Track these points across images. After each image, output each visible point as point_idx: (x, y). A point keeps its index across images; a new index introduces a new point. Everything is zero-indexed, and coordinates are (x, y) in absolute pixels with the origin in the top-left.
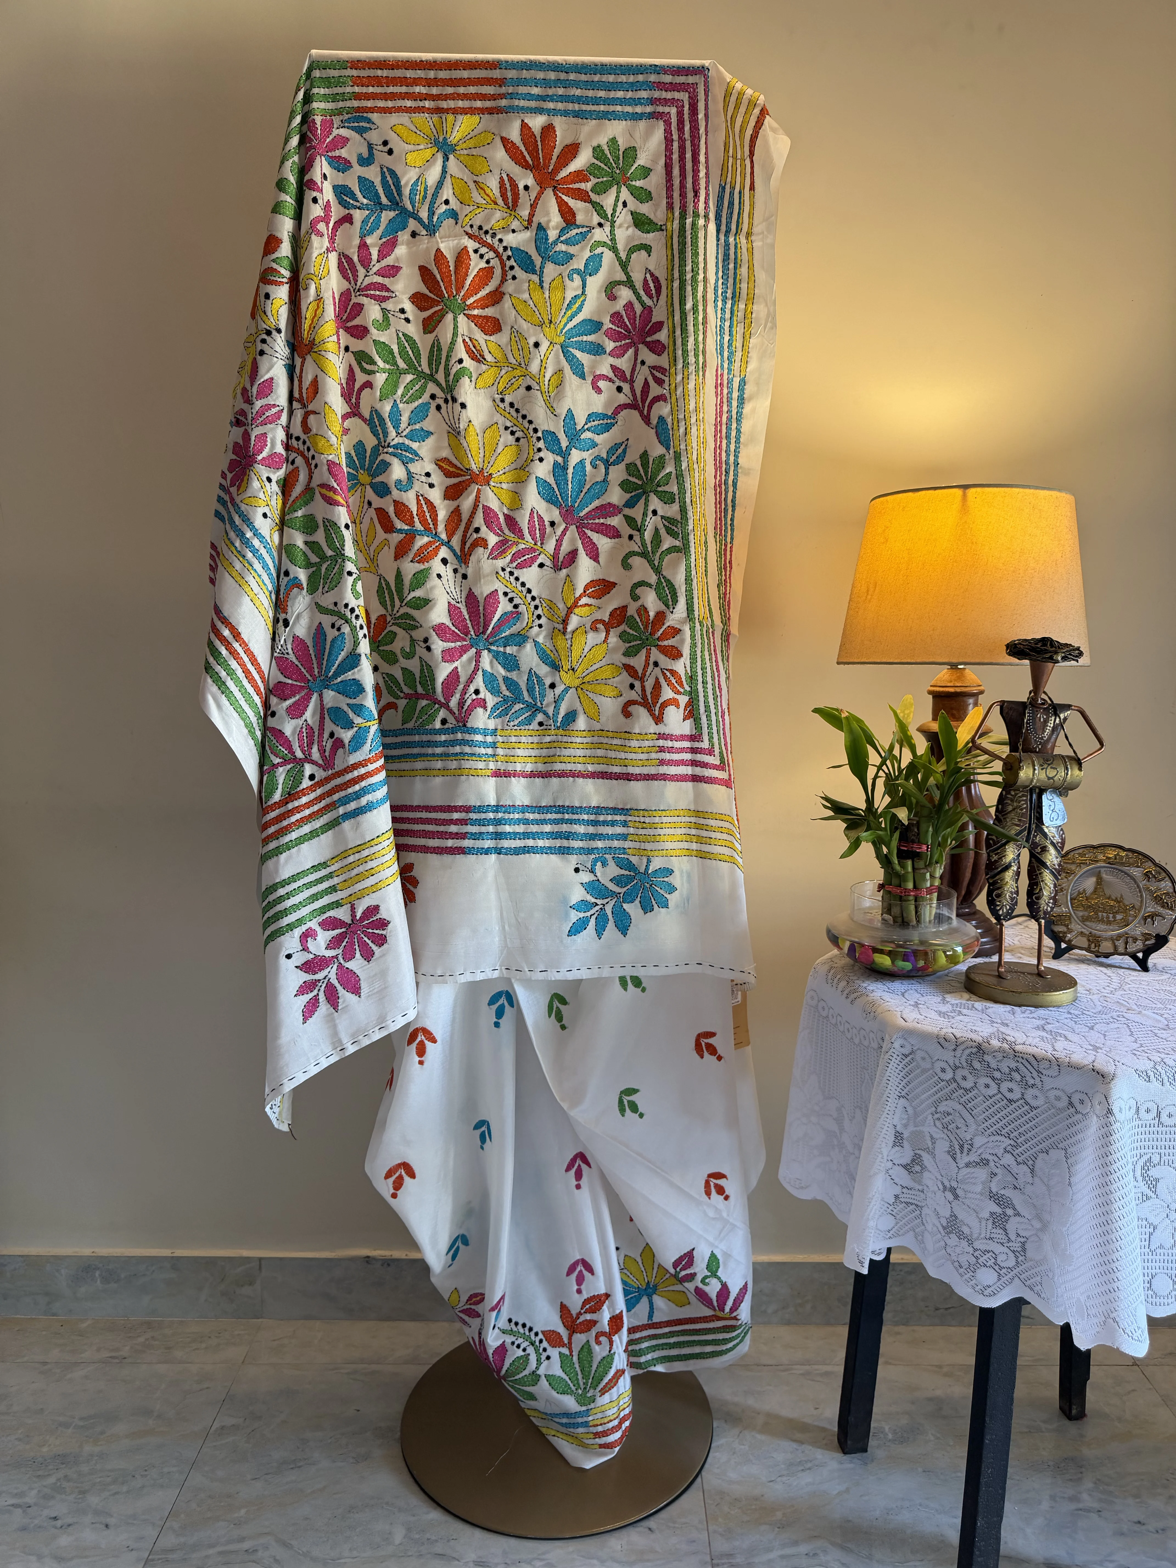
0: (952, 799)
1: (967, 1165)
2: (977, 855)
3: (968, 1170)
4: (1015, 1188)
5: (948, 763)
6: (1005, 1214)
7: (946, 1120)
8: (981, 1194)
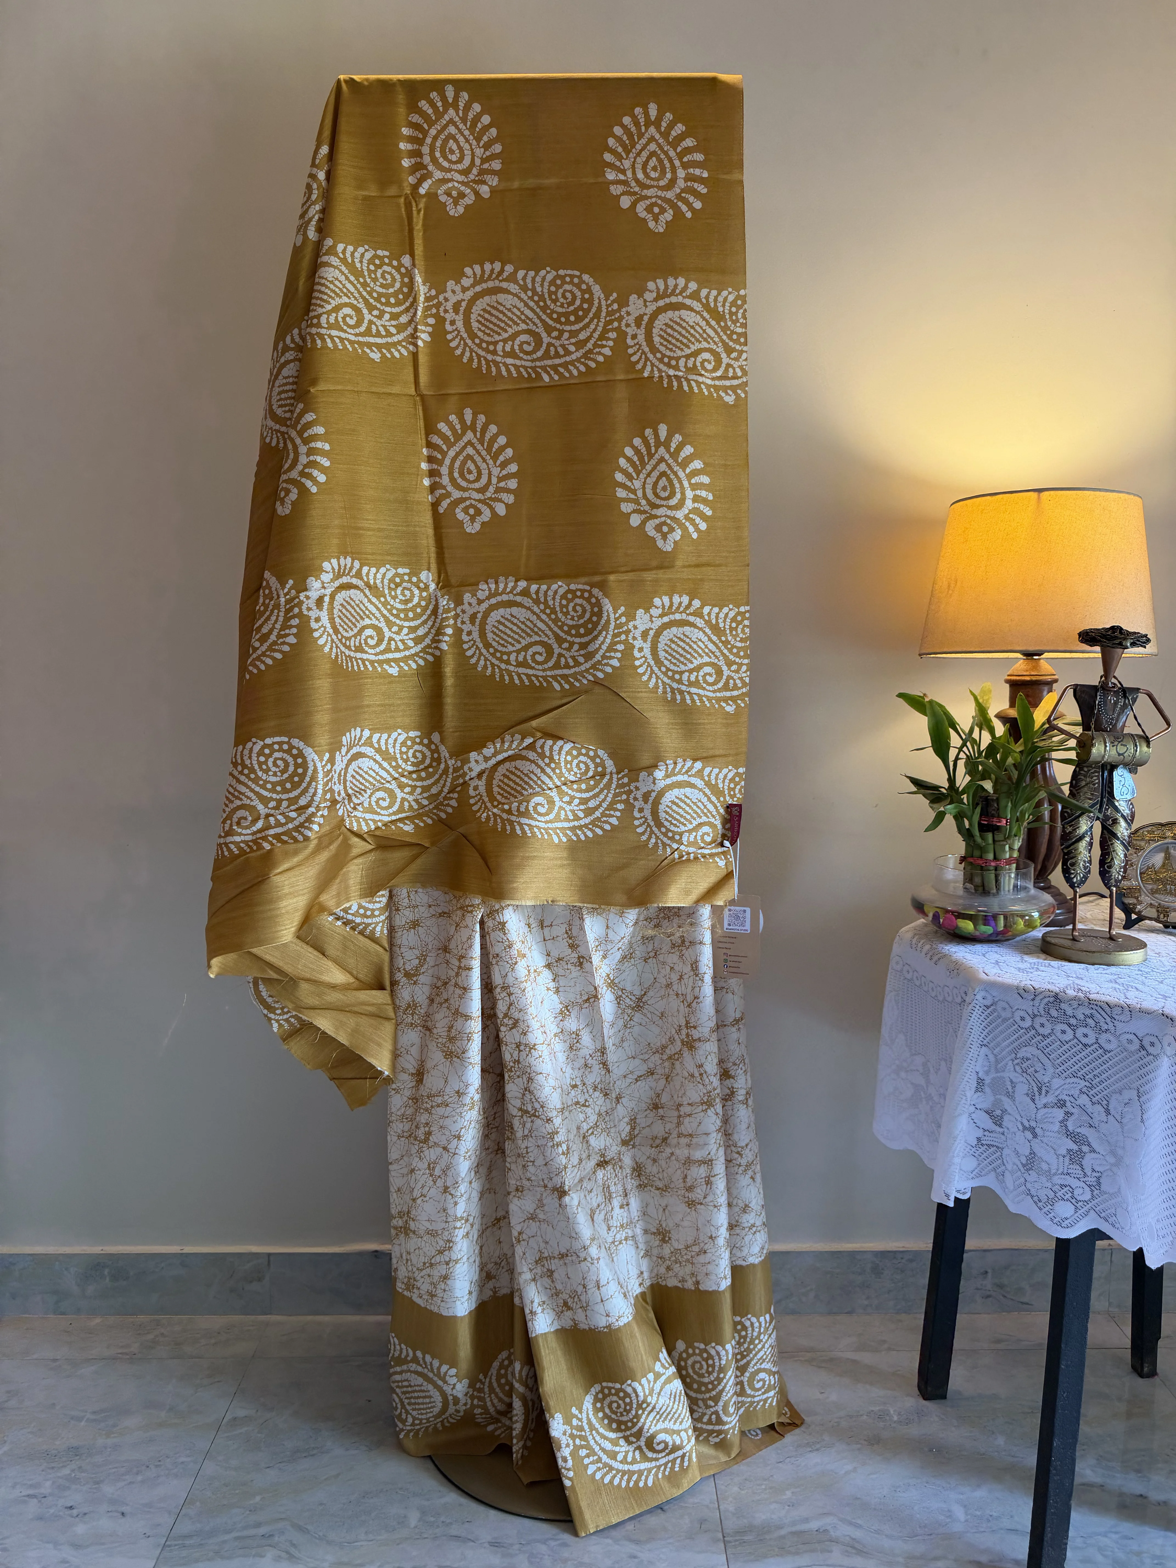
0: (1028, 778)
1: (1045, 1106)
2: (1052, 829)
3: (1046, 1110)
4: (1091, 1126)
5: (1025, 743)
6: (1081, 1150)
7: (1025, 1065)
8: (1059, 1132)
